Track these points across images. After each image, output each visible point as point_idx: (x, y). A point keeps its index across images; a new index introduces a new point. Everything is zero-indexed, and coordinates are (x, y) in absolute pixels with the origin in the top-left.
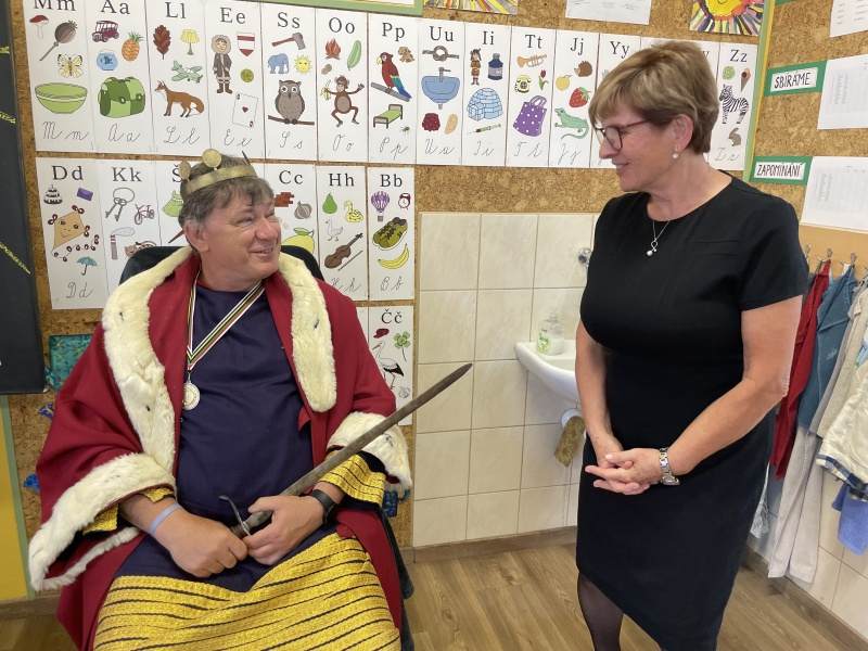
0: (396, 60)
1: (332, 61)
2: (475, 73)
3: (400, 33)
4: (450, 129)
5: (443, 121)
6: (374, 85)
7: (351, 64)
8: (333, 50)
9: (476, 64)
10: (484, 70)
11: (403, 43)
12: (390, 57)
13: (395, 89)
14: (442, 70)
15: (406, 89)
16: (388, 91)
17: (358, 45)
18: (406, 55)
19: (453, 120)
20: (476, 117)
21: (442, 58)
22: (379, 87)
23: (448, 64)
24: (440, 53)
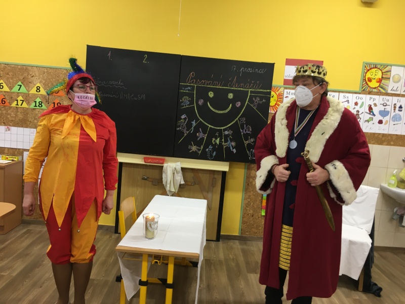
0: (373, 106)
1: (356, 106)
2: (395, 110)
3: (374, 100)
4: (385, 124)
5: (384, 122)
6: (366, 112)
7: (361, 107)
8: (356, 104)
9: (395, 107)
10: (397, 108)
11: (375, 102)
12: (371, 105)
13: (372, 113)
14: (385, 109)
15: (375, 113)
16: (370, 114)
17: (363, 103)
18: (375, 105)
19: (387, 122)
20: (394, 121)
21: (385, 106)
22: (367, 113)
23: (386, 107)
24: (385, 104)
